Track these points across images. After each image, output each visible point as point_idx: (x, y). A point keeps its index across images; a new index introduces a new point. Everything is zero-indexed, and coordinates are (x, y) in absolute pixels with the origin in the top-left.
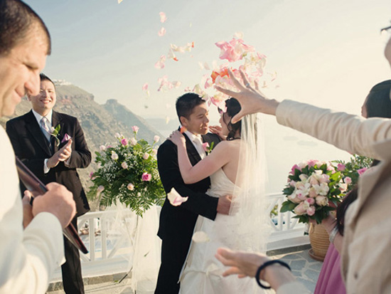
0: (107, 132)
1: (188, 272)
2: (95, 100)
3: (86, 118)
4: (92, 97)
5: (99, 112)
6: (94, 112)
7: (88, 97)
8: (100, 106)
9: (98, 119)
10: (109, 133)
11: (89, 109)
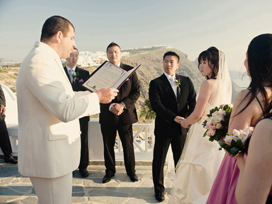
0: (196, 80)
1: (182, 163)
2: (188, 58)
3: (182, 70)
4: (186, 56)
5: (191, 66)
6: (187, 66)
7: (183, 56)
8: (192, 62)
9: (190, 71)
10: (197, 81)
11: (184, 65)
